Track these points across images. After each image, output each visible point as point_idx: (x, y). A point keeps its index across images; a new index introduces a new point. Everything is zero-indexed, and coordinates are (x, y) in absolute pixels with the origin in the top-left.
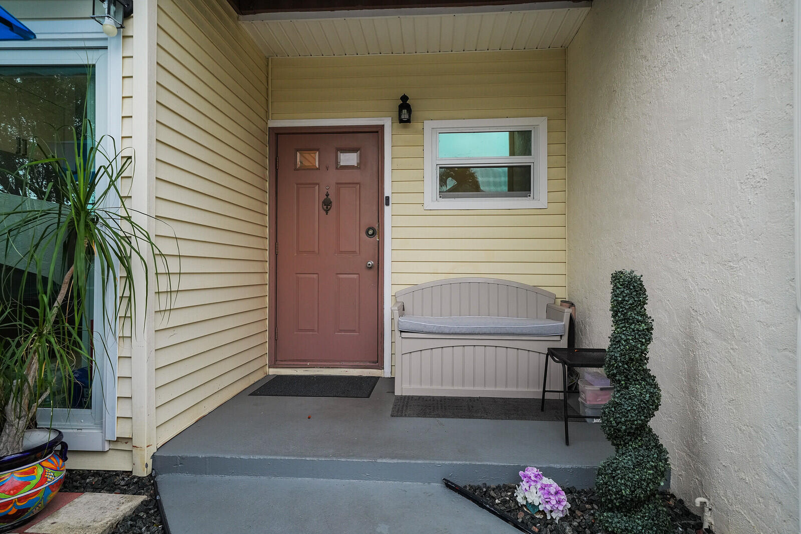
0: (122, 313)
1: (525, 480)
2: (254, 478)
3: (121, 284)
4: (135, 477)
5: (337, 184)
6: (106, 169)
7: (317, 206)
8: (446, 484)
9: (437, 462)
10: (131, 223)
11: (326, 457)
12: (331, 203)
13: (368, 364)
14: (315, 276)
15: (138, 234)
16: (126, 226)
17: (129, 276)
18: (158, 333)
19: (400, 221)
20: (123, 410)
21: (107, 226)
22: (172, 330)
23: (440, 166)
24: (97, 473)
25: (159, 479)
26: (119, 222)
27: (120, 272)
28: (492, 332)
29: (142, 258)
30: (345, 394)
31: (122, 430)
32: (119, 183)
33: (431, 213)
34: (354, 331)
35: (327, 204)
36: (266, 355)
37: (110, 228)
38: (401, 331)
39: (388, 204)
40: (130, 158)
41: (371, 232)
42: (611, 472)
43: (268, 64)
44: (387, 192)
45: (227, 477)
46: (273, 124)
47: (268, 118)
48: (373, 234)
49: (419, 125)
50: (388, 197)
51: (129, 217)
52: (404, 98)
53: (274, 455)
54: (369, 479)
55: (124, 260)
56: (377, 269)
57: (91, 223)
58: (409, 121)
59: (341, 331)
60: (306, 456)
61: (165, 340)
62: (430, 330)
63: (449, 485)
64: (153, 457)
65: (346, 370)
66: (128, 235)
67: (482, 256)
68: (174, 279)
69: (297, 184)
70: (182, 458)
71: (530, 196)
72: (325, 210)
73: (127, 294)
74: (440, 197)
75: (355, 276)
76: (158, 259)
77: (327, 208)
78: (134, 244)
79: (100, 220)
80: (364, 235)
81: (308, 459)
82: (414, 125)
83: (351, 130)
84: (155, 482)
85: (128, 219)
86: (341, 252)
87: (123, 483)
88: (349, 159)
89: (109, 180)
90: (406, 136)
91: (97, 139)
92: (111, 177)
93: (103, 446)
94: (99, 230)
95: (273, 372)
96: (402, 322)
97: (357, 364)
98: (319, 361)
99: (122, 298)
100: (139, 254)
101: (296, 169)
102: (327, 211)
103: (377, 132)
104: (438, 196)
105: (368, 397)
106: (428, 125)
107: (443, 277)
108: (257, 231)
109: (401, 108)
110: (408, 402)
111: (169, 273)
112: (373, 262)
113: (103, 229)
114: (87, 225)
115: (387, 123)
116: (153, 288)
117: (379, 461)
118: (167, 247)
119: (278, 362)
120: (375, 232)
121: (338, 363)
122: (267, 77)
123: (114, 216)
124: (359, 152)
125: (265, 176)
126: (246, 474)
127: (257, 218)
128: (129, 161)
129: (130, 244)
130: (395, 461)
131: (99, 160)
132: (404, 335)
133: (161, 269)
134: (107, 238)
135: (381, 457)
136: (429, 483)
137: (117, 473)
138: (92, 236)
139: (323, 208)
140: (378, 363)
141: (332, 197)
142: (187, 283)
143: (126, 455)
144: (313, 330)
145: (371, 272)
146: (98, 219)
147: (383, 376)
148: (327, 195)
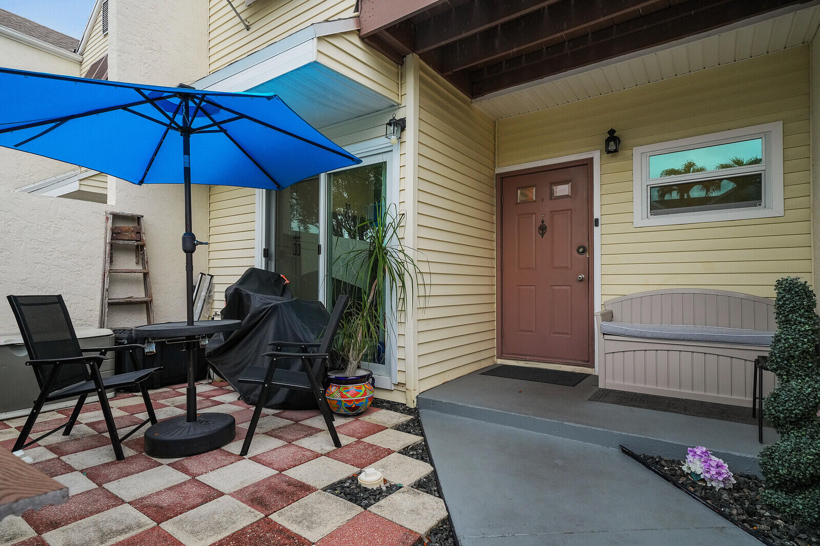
0: (400, 308)
1: (691, 454)
2: (477, 421)
3: (399, 290)
4: (407, 407)
5: (551, 212)
6: (391, 224)
7: (534, 231)
8: (622, 450)
9: (615, 432)
10: (404, 254)
11: (526, 414)
12: (546, 227)
13: (580, 362)
14: (533, 288)
15: (408, 260)
16: (401, 256)
17: (404, 286)
18: (420, 321)
19: (609, 239)
20: (401, 366)
21: (392, 256)
22: (427, 320)
23: (651, 186)
24: (388, 402)
25: (420, 411)
26: (398, 253)
27: (399, 284)
28: (699, 339)
29: (410, 275)
30: (555, 382)
31: (400, 378)
32: (397, 231)
33: (641, 230)
34: (567, 334)
35: (543, 229)
36: (494, 348)
37: (394, 257)
38: (604, 334)
39: (597, 225)
40: (404, 214)
41: (581, 250)
42: (769, 453)
43: (495, 126)
44: (596, 215)
45: (460, 417)
46: (499, 171)
47: (495, 167)
48: (584, 252)
49: (629, 152)
50: (598, 219)
51: (403, 250)
52: (612, 132)
53: (489, 408)
54: (558, 436)
55: (401, 276)
56: (588, 281)
57: (385, 255)
58: (616, 151)
59: (555, 333)
60: (511, 412)
61: (423, 326)
62: (632, 334)
63: (626, 451)
64: (417, 397)
65: (560, 365)
66: (403, 261)
67: (699, 268)
68: (428, 288)
69: (518, 215)
70: (433, 401)
71: (760, 205)
72: (540, 234)
73: (402, 297)
74: (651, 215)
75: (568, 288)
76: (419, 275)
77: (542, 232)
78: (406, 267)
79: (389, 253)
80: (576, 254)
81: (512, 414)
82: (623, 153)
83: (563, 166)
84: (418, 412)
85: (402, 251)
86: (555, 268)
87: (401, 409)
88: (562, 190)
89: (393, 230)
90: (615, 163)
91: (387, 207)
92: (394, 229)
93: (391, 386)
94: (388, 259)
95: (500, 361)
96: (604, 326)
97: (570, 361)
98: (537, 356)
99: (400, 299)
100: (408, 272)
101: (518, 204)
102: (542, 235)
103: (587, 164)
104: (649, 214)
105: (574, 386)
106: (637, 151)
107: (655, 288)
108: (487, 254)
109: (608, 141)
110: (608, 394)
111: (424, 284)
112: (583, 276)
113: (390, 258)
114: (383, 257)
115: (596, 155)
116: (416, 294)
117: (565, 423)
118: (424, 268)
119: (504, 355)
120: (586, 249)
121: (552, 360)
122: (495, 136)
123: (396, 251)
124: (570, 184)
125: (492, 211)
126: (471, 418)
127: (487, 245)
128: (403, 216)
129: (404, 266)
130: (580, 425)
131: (389, 220)
132: (606, 337)
133: (420, 282)
134: (392, 263)
135: (568, 421)
136: (608, 447)
137: (398, 404)
138: (385, 262)
139: (539, 232)
140: (590, 363)
141: (547, 223)
142: (435, 291)
143: (403, 394)
144: (531, 331)
145: (581, 284)
146: (387, 252)
147: (593, 374)
148: (543, 222)
